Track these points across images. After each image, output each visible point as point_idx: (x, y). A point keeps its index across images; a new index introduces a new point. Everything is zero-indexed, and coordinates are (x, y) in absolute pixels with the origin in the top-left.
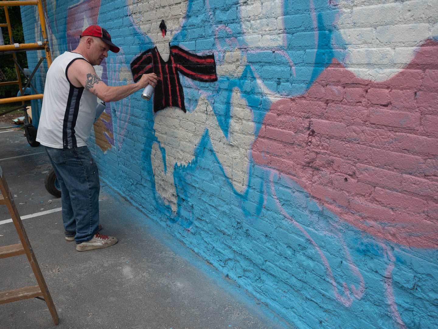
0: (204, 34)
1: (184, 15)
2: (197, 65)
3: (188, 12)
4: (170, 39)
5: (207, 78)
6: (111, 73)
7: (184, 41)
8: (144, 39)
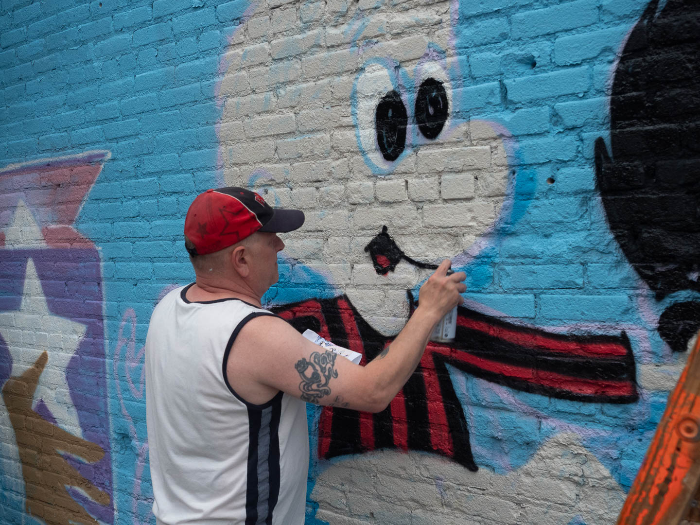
0: (580, 281)
1: (488, 229)
2: (538, 354)
3: (506, 223)
4: (414, 283)
5: (588, 391)
6: (120, 344)
7: (479, 292)
8: (287, 274)
